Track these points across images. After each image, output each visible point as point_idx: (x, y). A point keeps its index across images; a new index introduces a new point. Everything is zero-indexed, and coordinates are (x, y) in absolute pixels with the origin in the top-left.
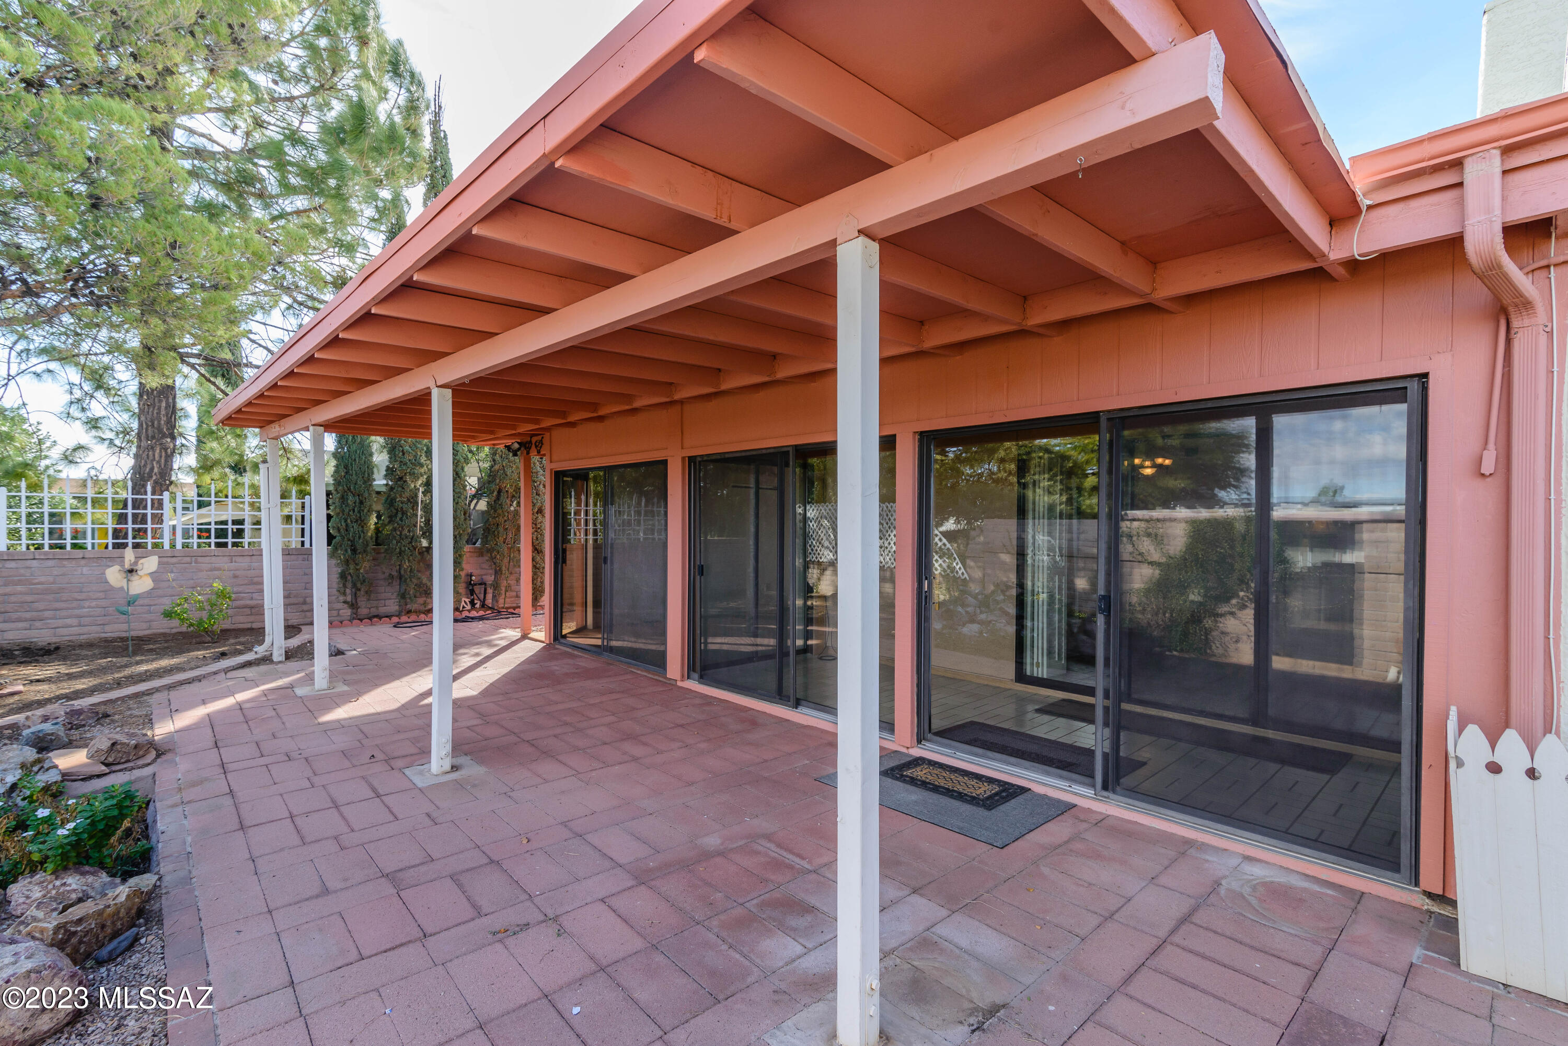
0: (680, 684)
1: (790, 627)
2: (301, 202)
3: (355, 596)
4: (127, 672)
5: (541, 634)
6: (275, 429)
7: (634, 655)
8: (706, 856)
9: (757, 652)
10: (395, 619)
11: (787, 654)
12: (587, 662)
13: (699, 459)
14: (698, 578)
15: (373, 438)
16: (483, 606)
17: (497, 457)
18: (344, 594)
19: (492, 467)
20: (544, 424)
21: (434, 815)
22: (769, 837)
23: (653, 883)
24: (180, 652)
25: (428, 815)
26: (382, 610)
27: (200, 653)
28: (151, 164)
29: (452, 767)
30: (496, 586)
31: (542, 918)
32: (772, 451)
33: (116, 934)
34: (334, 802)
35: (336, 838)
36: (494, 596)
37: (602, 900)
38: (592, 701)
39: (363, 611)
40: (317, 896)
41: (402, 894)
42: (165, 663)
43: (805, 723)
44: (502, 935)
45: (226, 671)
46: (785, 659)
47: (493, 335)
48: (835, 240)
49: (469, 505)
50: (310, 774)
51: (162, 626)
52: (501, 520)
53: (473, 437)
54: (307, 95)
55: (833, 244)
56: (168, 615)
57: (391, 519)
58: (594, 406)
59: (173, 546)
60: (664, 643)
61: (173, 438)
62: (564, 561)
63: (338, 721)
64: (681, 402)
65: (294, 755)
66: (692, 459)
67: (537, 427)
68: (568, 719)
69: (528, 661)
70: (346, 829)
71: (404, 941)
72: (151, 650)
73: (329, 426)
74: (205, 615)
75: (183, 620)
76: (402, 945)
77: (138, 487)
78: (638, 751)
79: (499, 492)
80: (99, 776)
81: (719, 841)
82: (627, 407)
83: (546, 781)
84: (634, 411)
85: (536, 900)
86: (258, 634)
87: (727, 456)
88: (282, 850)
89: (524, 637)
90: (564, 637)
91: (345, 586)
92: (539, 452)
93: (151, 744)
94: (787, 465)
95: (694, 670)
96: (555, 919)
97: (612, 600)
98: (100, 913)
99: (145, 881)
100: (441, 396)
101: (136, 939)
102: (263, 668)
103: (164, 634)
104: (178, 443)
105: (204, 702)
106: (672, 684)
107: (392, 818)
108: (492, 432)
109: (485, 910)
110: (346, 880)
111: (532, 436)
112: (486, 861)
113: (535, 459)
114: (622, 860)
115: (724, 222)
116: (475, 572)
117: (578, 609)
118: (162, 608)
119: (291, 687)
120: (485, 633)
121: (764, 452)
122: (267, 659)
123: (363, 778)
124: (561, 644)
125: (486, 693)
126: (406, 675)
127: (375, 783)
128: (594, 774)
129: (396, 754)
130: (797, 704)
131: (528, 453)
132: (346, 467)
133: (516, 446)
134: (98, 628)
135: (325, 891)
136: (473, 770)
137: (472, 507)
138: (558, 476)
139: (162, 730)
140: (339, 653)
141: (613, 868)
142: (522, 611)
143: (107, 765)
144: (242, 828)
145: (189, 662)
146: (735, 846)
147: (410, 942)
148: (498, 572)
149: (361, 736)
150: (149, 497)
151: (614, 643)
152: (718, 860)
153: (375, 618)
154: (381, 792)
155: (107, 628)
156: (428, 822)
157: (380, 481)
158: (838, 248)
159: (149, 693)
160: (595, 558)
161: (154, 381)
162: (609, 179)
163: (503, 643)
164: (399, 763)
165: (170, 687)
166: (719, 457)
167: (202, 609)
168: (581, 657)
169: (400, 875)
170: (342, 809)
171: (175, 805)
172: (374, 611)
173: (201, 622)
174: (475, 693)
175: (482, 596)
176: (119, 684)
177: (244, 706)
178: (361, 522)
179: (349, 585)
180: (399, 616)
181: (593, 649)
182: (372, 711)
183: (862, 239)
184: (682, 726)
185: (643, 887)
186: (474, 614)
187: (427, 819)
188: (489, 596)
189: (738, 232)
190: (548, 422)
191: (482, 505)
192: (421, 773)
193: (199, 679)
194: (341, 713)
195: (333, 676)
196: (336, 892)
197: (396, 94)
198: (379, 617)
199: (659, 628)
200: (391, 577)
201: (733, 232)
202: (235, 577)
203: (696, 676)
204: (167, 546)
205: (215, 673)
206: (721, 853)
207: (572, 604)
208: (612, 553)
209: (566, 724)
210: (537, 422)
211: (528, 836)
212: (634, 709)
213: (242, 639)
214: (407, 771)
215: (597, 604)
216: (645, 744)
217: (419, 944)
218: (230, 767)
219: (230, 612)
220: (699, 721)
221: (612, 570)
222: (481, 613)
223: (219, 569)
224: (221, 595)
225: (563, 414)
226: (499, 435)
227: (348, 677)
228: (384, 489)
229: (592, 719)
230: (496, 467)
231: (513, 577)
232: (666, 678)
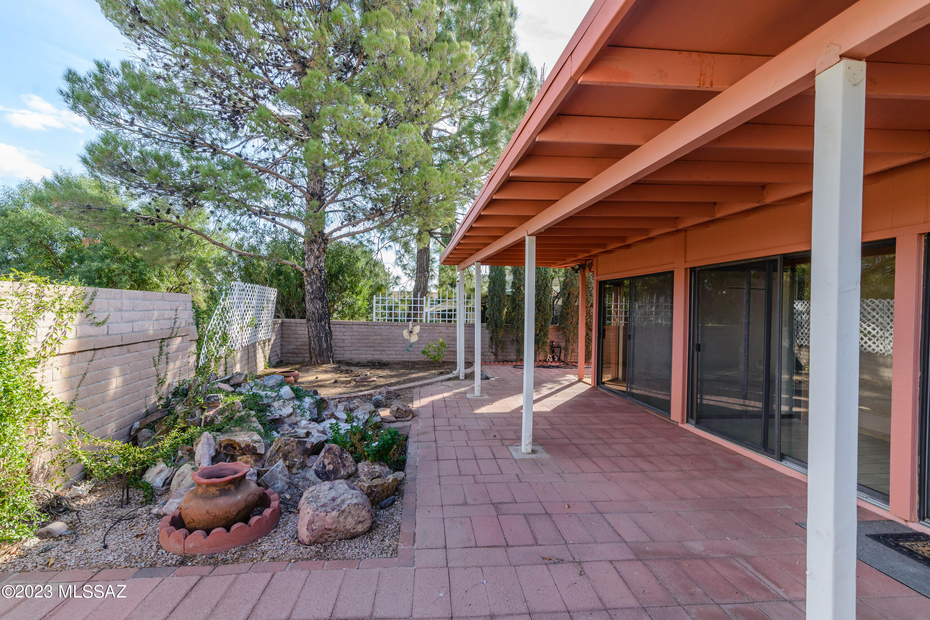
0: (680, 425)
1: (776, 395)
2: (480, 151)
3: (496, 350)
4: (408, 377)
5: (589, 379)
6: (462, 265)
7: (648, 401)
8: (690, 556)
9: (746, 411)
10: (514, 363)
11: (773, 417)
12: (616, 401)
13: (698, 269)
14: (696, 353)
15: (506, 267)
16: (559, 360)
17: (568, 274)
18: (492, 348)
19: (565, 280)
20: (593, 253)
21: (520, 476)
22: (747, 558)
23: (647, 562)
24: (427, 370)
25: (517, 476)
26: (509, 358)
27: (434, 372)
28: (418, 148)
29: (532, 451)
30: (566, 349)
31: (572, 559)
32: (762, 260)
33: (387, 497)
34: (475, 456)
35: (474, 476)
36: (565, 355)
37: (611, 562)
38: (617, 427)
39: (500, 358)
40: (462, 505)
41: (499, 516)
42: (421, 374)
43: (790, 475)
44: (548, 561)
45: (442, 381)
46: (770, 420)
47: (555, 201)
48: (814, 72)
49: (553, 302)
50: (467, 439)
51: (423, 358)
52: (570, 311)
53: (554, 263)
54: (484, 97)
55: (812, 75)
56: (424, 352)
57: (514, 309)
58: (624, 239)
59: (426, 321)
60: (670, 395)
61: (428, 272)
62: (604, 337)
63: (482, 414)
64: (685, 230)
65: (462, 428)
66: (692, 270)
67: (588, 255)
68: (600, 435)
69: (580, 396)
70: (479, 473)
71: (497, 544)
72: (417, 368)
73: (484, 262)
74: (436, 354)
75: (428, 356)
76: (496, 546)
77: (415, 295)
78: (645, 466)
79: (569, 294)
80: (393, 422)
81: (702, 548)
82: (645, 237)
83: (583, 472)
84: (651, 239)
85: (570, 546)
86: (454, 364)
87: (721, 265)
88: (451, 475)
89: (580, 380)
90: (604, 383)
91: (492, 344)
92: (590, 270)
93: (411, 412)
94: (775, 270)
95: (692, 418)
96: (580, 563)
97: (633, 363)
98: (383, 485)
99: (399, 475)
100: (530, 241)
101: (394, 501)
102: (456, 382)
103: (423, 361)
104: (431, 274)
105: (432, 395)
106: (674, 425)
107: (500, 473)
108: (564, 260)
109: (540, 542)
110: (475, 500)
111: (587, 260)
112: (544, 512)
113: (588, 274)
114: (627, 539)
115: (706, 87)
116: (555, 340)
117: (613, 366)
118: (421, 349)
119: (465, 393)
120: (559, 375)
121: (753, 261)
122: (457, 378)
123: (489, 446)
124: (601, 387)
125: (555, 411)
126: (516, 394)
127: (495, 451)
128: (613, 475)
129: (506, 437)
130: (782, 457)
131: (584, 271)
132: (494, 283)
133: (577, 267)
134: (401, 356)
135: (465, 504)
136: (543, 455)
137: (555, 303)
138: (601, 284)
139: (416, 404)
140: (487, 378)
141: (621, 542)
142: (578, 364)
143: (396, 418)
144: (437, 460)
145: (429, 375)
146: (716, 556)
147: (499, 546)
148: (567, 341)
149: (491, 424)
150: (419, 299)
151: (634, 391)
152: (700, 562)
153: (505, 362)
154: (497, 456)
155: (404, 357)
156: (516, 479)
157: (509, 290)
158: (817, 78)
159: (414, 387)
160: (625, 335)
161: (422, 246)
162: (614, 81)
163: (567, 383)
164: (507, 443)
165: (421, 386)
166: (714, 267)
167: (435, 351)
168: (613, 397)
169: (499, 505)
170: (479, 461)
171: (415, 442)
172: (505, 358)
173: (435, 357)
174: (549, 410)
175: (558, 354)
176: (405, 382)
177: (447, 399)
178: (500, 311)
179: (494, 344)
180: (516, 362)
181: (621, 393)
182: (498, 411)
183: (845, 61)
184: (679, 455)
185: (639, 563)
186: (554, 364)
187: (516, 478)
188: (563, 355)
189: (719, 93)
190: (595, 252)
191: (560, 302)
192: (516, 450)
193: (431, 384)
194: (484, 410)
195: (483, 390)
196: (470, 505)
197: (524, 82)
198: (507, 361)
199: (666, 385)
200: (513, 340)
201: (716, 93)
202: (448, 337)
203: (693, 422)
204: (424, 321)
205: (437, 382)
206: (704, 559)
207: (610, 363)
208: (634, 333)
209: (599, 438)
210: (588, 251)
211: (569, 504)
212: (645, 437)
213: (450, 367)
214: (510, 448)
215: (624, 364)
216: (651, 463)
217: (503, 549)
218: (438, 428)
219: (446, 353)
220: (694, 455)
221: (634, 344)
222: (558, 364)
223: (441, 333)
224: (442, 344)
225: (604, 246)
226: (567, 261)
227: (490, 392)
228: (510, 294)
229: (616, 438)
230: (568, 280)
231: (575, 344)
232: (670, 419)
